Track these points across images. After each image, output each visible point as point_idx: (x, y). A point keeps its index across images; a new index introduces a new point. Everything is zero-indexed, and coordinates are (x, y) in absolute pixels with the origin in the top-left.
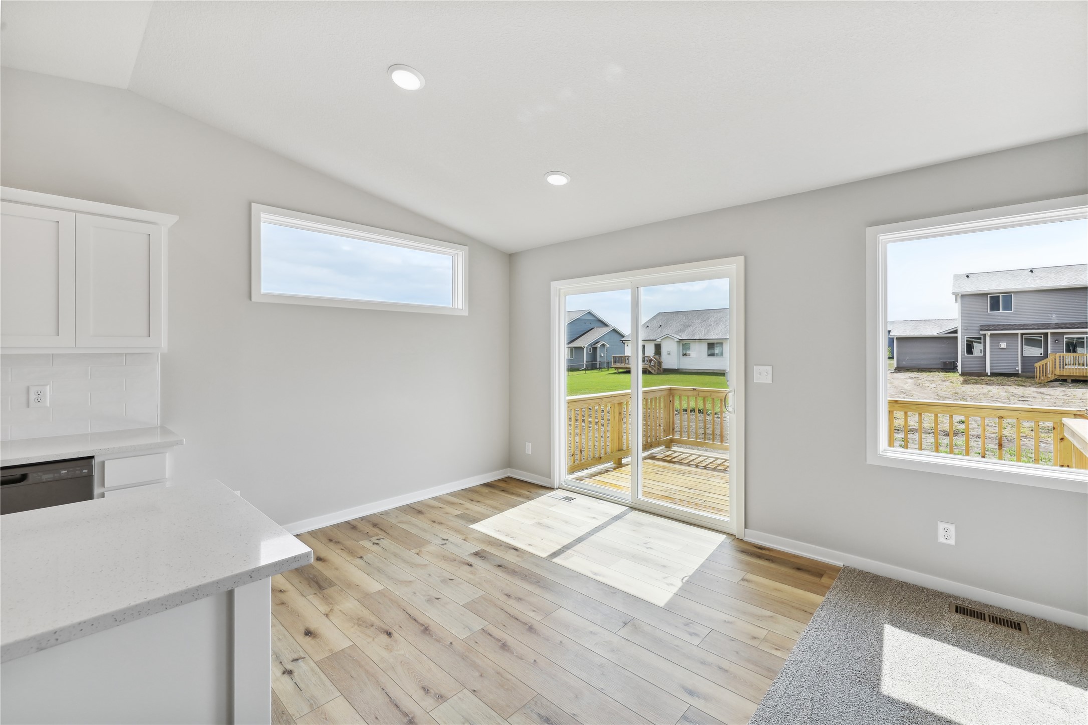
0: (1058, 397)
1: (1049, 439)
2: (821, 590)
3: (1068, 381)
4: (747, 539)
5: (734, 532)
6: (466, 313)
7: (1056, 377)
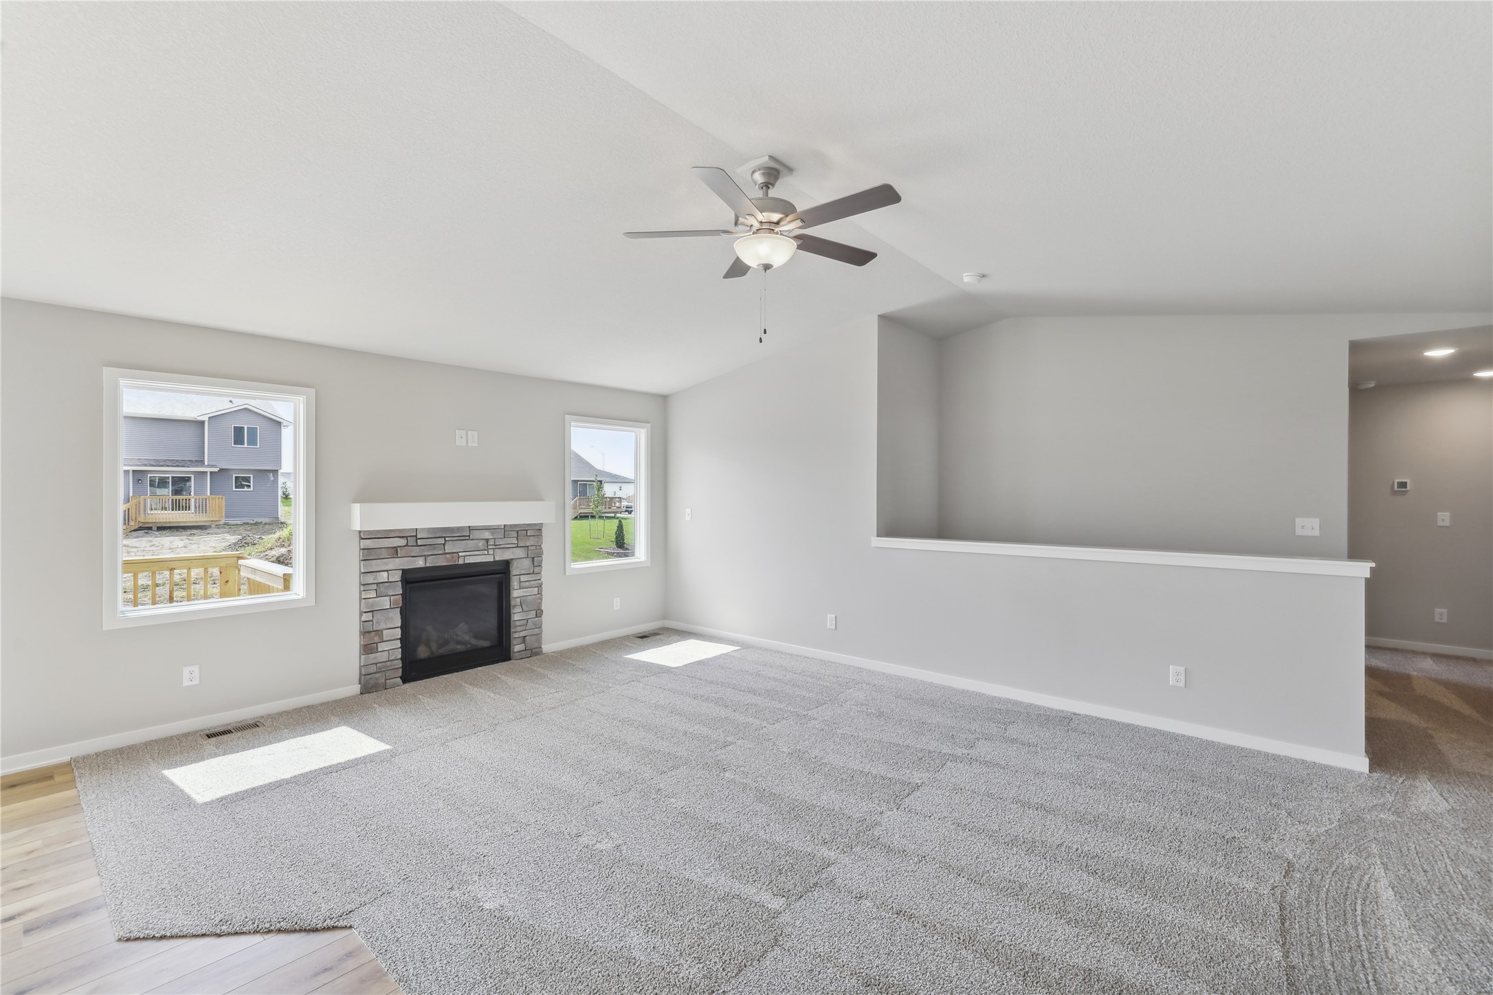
0: (145, 549)
1: (146, 599)
2: (71, 784)
3: (153, 528)
7: (141, 525)
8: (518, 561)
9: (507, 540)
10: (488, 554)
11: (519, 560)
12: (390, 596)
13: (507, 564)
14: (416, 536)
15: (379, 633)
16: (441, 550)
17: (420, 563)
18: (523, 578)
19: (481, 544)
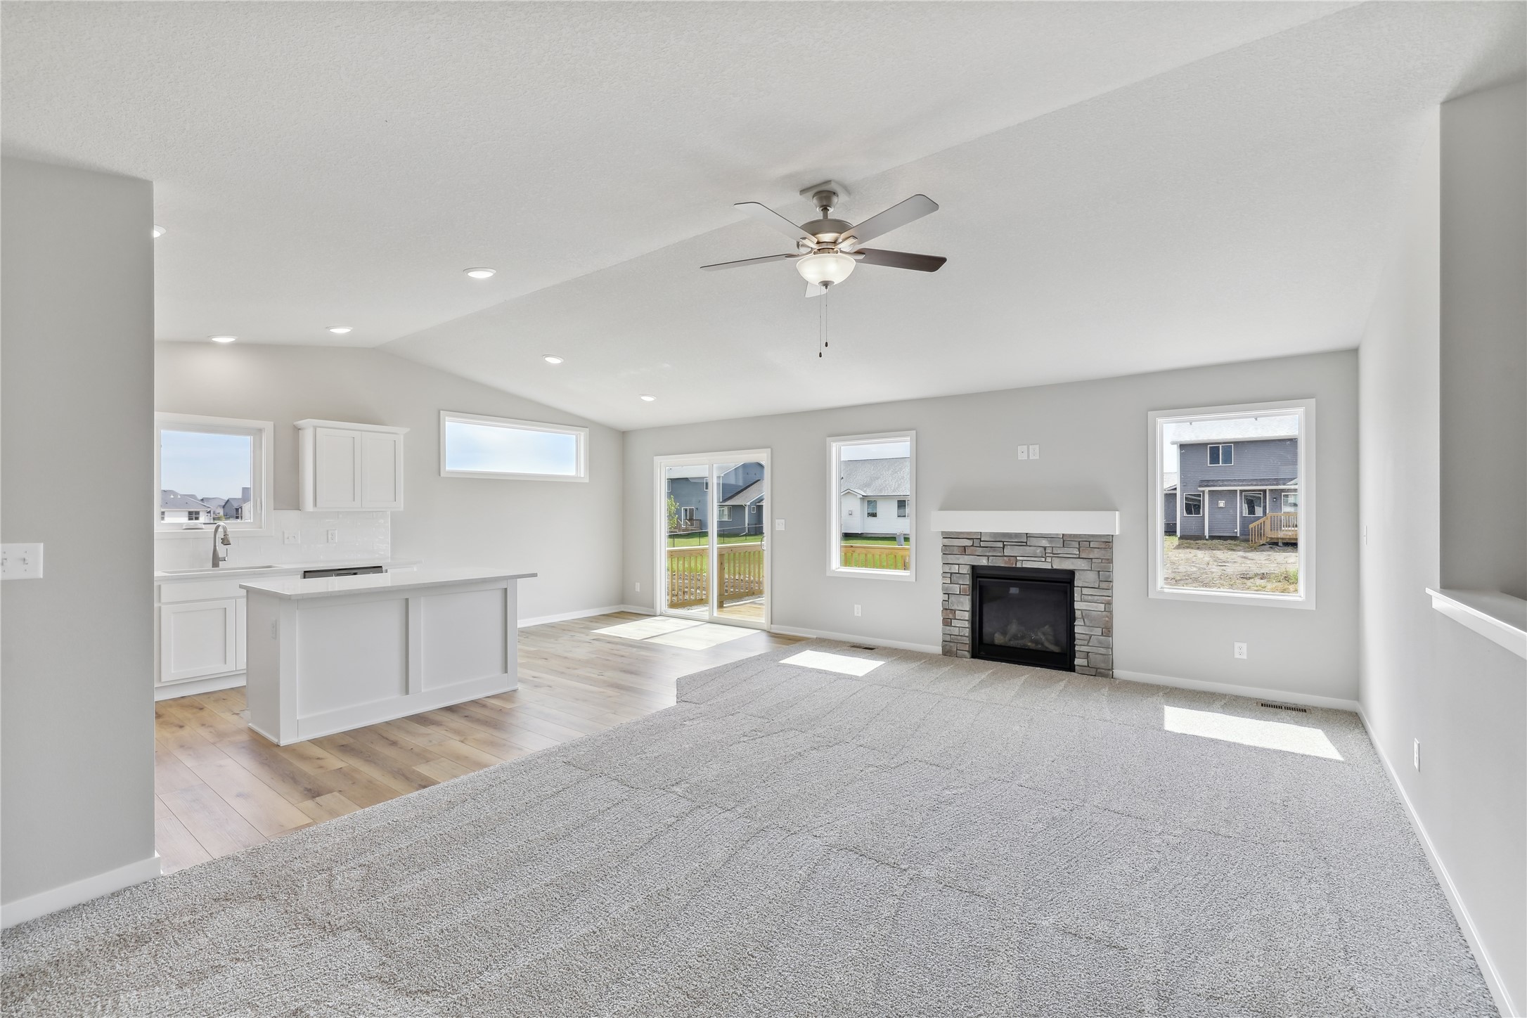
3: (1279, 544)
4: (773, 631)
5: (766, 628)
6: (587, 481)
8: (1080, 572)
9: (1066, 550)
10: (1045, 561)
11: (1083, 572)
12: (960, 584)
13: (1072, 573)
14: (980, 539)
15: (954, 611)
16: (1000, 552)
17: (983, 562)
18: (1085, 591)
19: (1039, 551)
